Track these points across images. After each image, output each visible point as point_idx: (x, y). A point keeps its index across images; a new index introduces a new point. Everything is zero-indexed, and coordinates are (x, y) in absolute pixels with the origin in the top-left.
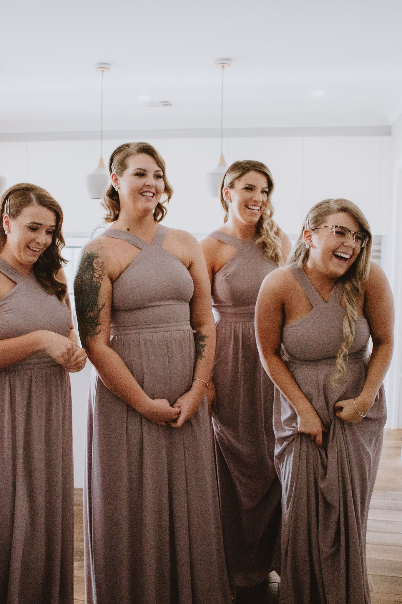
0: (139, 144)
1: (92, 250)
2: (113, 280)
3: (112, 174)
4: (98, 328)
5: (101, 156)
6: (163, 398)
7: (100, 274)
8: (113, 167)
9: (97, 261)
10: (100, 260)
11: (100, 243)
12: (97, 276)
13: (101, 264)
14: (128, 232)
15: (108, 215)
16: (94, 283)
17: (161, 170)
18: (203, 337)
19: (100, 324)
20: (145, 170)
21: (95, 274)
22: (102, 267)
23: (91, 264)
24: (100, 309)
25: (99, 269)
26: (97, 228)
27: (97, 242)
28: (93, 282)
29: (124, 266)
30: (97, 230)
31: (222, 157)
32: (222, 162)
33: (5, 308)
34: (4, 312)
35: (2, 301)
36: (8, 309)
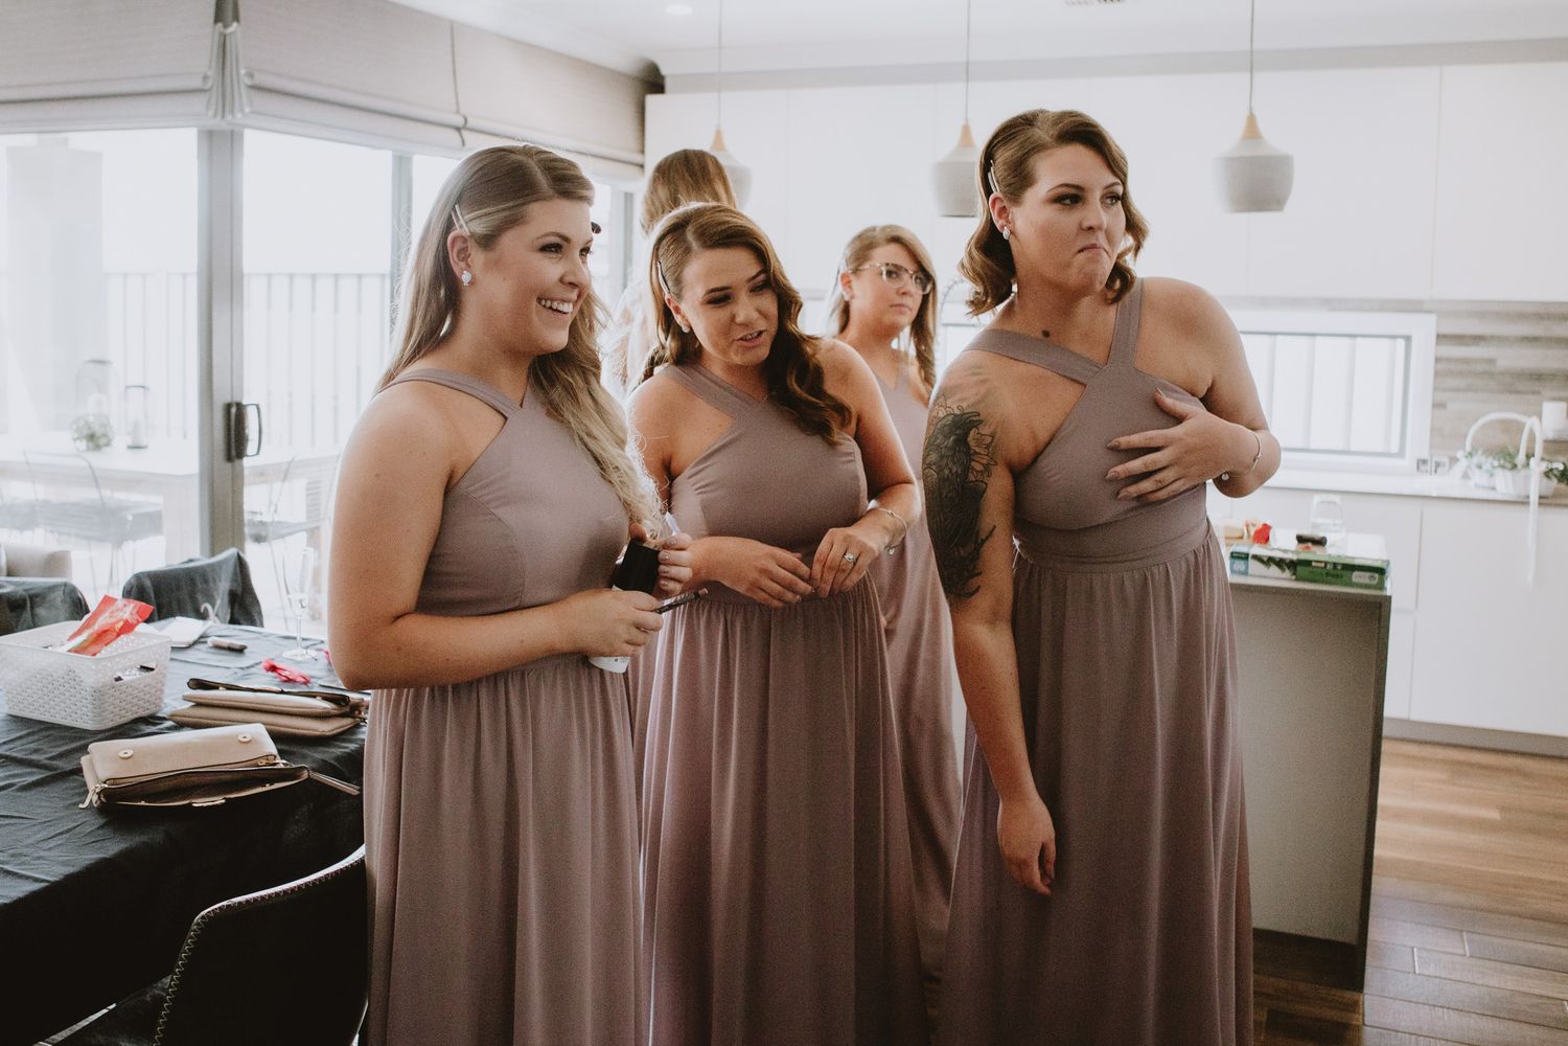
0: (1062, 117)
1: (964, 405)
3: (992, 197)
4: (975, 582)
5: (967, 119)
7: (985, 462)
8: (992, 177)
9: (978, 433)
10: (985, 430)
13: (988, 440)
14: (1048, 340)
15: (977, 293)
16: (972, 484)
17: (1119, 181)
19: (980, 573)
20: (1080, 189)
21: (974, 464)
22: (991, 446)
23: (962, 441)
24: (983, 540)
25: (984, 452)
28: (969, 481)
31: (1252, 120)
32: (1252, 131)
33: (702, 480)
34: (700, 488)
35: (697, 464)
36: (706, 482)
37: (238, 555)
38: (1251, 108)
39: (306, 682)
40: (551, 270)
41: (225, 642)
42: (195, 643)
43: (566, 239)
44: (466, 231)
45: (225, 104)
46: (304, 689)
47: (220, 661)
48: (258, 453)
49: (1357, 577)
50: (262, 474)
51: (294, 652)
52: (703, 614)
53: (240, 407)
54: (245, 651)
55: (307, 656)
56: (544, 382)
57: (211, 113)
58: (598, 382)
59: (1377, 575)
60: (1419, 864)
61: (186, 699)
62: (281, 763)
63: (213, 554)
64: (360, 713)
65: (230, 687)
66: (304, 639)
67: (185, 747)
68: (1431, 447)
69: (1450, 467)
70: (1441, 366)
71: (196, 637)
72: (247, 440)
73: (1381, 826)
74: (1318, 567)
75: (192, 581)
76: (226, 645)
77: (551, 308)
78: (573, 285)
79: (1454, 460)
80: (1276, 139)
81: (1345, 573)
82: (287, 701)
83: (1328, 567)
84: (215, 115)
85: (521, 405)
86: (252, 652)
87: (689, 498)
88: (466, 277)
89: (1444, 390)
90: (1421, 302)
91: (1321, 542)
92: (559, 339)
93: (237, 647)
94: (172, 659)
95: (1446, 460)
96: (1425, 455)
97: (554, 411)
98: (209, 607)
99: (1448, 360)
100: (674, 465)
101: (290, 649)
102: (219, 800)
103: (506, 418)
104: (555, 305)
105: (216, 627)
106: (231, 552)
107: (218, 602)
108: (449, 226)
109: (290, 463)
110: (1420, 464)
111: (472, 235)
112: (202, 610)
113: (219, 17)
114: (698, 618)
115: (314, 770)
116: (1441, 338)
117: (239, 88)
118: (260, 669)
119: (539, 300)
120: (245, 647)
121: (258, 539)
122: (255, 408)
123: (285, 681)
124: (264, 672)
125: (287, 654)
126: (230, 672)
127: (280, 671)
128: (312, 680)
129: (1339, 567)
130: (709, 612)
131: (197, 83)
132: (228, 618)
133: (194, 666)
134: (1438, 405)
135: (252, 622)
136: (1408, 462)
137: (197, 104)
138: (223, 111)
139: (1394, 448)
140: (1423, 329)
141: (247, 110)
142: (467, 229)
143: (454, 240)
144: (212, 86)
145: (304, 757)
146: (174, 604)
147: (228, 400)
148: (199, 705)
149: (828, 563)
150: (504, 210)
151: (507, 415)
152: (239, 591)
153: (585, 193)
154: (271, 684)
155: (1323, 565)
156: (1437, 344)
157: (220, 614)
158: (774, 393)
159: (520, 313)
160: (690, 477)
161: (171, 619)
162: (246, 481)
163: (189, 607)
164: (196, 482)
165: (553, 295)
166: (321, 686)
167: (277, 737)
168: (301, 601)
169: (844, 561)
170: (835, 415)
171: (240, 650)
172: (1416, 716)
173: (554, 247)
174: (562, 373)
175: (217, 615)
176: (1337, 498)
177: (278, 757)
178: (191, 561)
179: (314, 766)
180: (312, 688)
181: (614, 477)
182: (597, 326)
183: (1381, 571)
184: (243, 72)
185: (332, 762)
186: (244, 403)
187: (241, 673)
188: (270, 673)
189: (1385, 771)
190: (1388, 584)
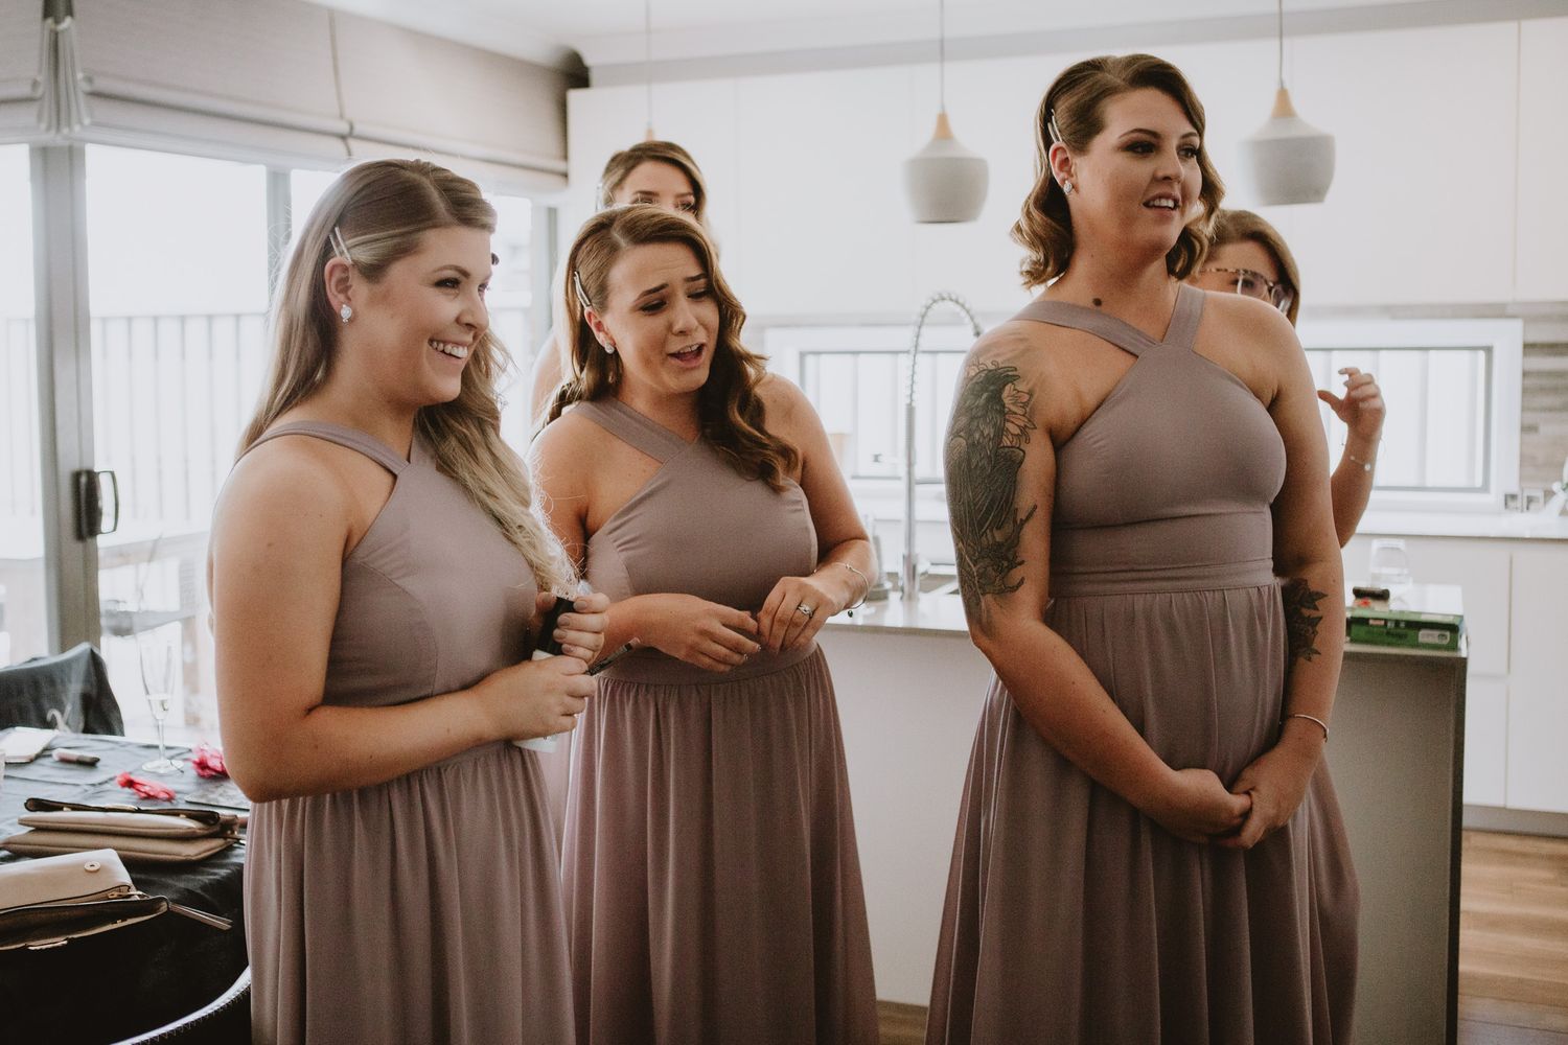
0: (1134, 59)
1: (1001, 360)
2: (1061, 441)
3: (1051, 148)
4: (1017, 574)
5: (943, 107)
6: (1203, 767)
7: (1021, 424)
8: (1054, 125)
9: (1015, 390)
10: (1022, 386)
11: (1021, 340)
12: (1015, 430)
13: (1026, 398)
14: (1099, 308)
15: (1035, 263)
16: (1007, 449)
17: (1195, 131)
18: (1311, 594)
19: (1022, 563)
20: (1154, 134)
21: (1009, 426)
22: (1029, 406)
23: (996, 398)
24: (1021, 520)
25: (1020, 411)
26: (935, 301)
27: (1013, 337)
28: (1004, 447)
29: (1091, 400)
30: (935, 306)
31: (1283, 95)
32: (1284, 108)
33: (624, 535)
34: (620, 546)
35: (619, 517)
36: (632, 536)
37: (92, 651)
38: (1282, 82)
39: (170, 799)
40: (447, 307)
41: (74, 754)
42: (38, 757)
43: (466, 274)
44: (347, 259)
45: (60, 114)
46: (167, 806)
47: (68, 777)
48: (115, 530)
49: (1424, 636)
50: (124, 555)
51: (157, 763)
52: (628, 699)
53: (92, 477)
54: (98, 764)
55: (173, 769)
56: (434, 435)
57: (43, 126)
58: (498, 435)
59: (1448, 634)
60: (1521, 981)
61: (23, 823)
62: (136, 894)
63: (63, 649)
64: (233, 832)
65: (75, 807)
66: (168, 748)
67: (20, 880)
68: (1522, 478)
69: (1545, 502)
70: (1531, 382)
71: (38, 750)
72: (101, 514)
73: (1467, 936)
74: (1377, 626)
75: (36, 684)
76: (75, 758)
77: (443, 351)
78: (470, 326)
79: (1549, 494)
80: (1312, 116)
81: (1411, 633)
82: (142, 821)
83: (1389, 624)
84: (49, 129)
85: (409, 460)
86: (105, 766)
87: (609, 558)
88: (345, 313)
89: (1534, 410)
90: (1503, 306)
91: (1383, 596)
92: (451, 387)
93: (88, 760)
94: (6, 777)
95: (1540, 494)
96: (1514, 489)
97: (445, 467)
98: (57, 713)
99: (1540, 374)
100: (590, 520)
101: (152, 761)
102: (61, 941)
103: (395, 477)
104: (449, 348)
105: (66, 737)
106: (83, 648)
107: (68, 708)
108: (326, 252)
109: (156, 542)
110: (1509, 499)
111: (356, 264)
112: (49, 717)
113: (49, 10)
114: (623, 709)
115: (176, 902)
116: (1529, 348)
117: (76, 94)
118: (115, 786)
119: (431, 341)
120: (98, 760)
121: (120, 632)
122: (110, 475)
123: (145, 798)
124: (119, 788)
125: (148, 766)
126: (79, 790)
127: (138, 787)
128: (178, 796)
129: (1402, 625)
130: (636, 697)
131: (25, 90)
132: (81, 726)
133: (34, 784)
134: (1527, 429)
135: (111, 732)
136: (1494, 498)
137: (26, 116)
138: (58, 120)
139: (1479, 482)
140: (1508, 338)
141: (87, 121)
142: (348, 256)
143: (334, 267)
144: (44, 93)
145: (165, 887)
146: (15, 712)
147: (76, 467)
148: (40, 829)
149: (779, 614)
150: (392, 237)
151: (396, 473)
152: (94, 692)
153: (486, 219)
154: (129, 803)
155: (1382, 623)
156: (1525, 354)
157: (70, 722)
158: (708, 431)
159: (409, 357)
160: (610, 533)
161: (10, 730)
162: (101, 564)
163: (33, 715)
164: (41, 568)
165: (447, 338)
166: (188, 802)
167: (130, 863)
168: (162, 703)
169: (796, 615)
170: (780, 458)
171: (92, 764)
172: (1515, 802)
173: (452, 282)
174: (456, 425)
175: (67, 724)
176: (1401, 544)
177: (133, 887)
178: (35, 659)
179: (175, 896)
180: (177, 805)
181: (519, 537)
182: (494, 369)
183: (1452, 628)
184: (80, 76)
185: (199, 891)
186: (96, 470)
187: (92, 790)
188: (127, 790)
189: (1467, 868)
190: (1462, 644)
